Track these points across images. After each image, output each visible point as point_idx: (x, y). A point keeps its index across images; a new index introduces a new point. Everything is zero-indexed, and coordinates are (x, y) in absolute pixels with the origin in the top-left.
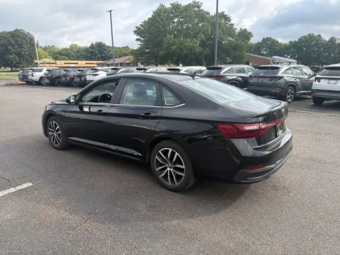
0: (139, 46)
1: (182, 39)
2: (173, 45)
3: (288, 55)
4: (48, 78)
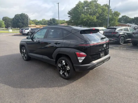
0: (69, 19)
1: (88, 16)
2: (84, 19)
3: (134, 23)
4: (31, 32)
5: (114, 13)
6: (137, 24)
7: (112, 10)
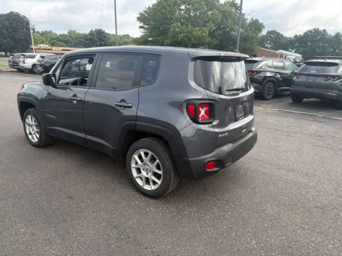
0: (142, 34)
2: (180, 34)
3: (292, 49)
4: (41, 65)
5: (250, 23)
6: (299, 53)
7: (246, 17)
